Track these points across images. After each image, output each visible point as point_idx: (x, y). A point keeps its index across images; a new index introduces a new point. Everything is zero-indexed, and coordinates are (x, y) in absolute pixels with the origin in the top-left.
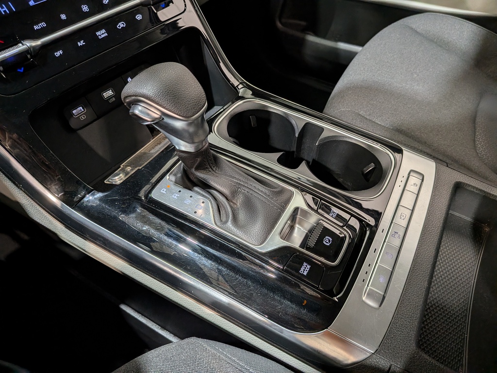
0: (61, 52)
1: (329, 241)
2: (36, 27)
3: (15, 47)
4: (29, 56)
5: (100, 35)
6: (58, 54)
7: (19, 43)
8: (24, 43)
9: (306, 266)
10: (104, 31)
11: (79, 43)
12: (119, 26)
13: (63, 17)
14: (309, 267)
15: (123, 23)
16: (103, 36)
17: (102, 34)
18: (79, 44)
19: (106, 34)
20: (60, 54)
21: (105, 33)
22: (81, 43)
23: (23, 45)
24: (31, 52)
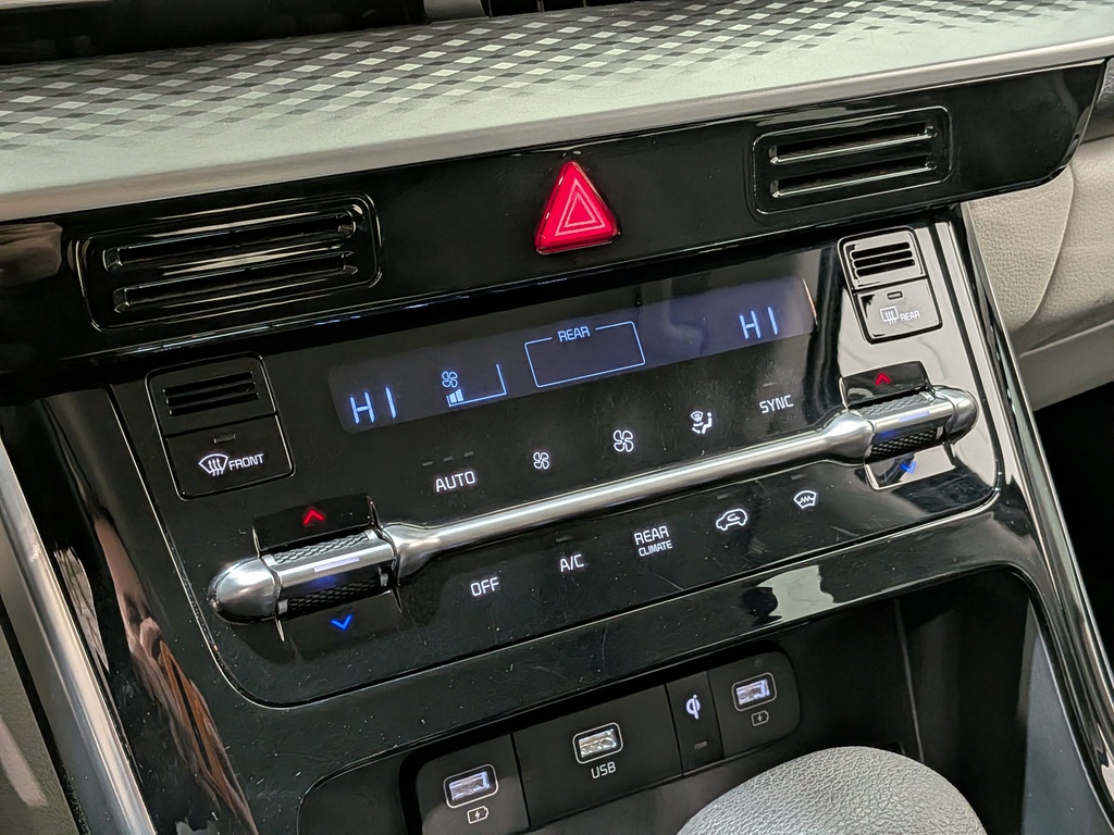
0: (493, 583)
2: (441, 484)
3: (351, 540)
4: (384, 579)
5: (646, 545)
6: (481, 587)
7: (369, 527)
8: (387, 531)
10: (663, 531)
11: (563, 560)
12: (724, 523)
13: (542, 460)
15: (739, 514)
16: (654, 549)
17: (654, 540)
18: (565, 565)
19: (668, 545)
20: (489, 589)
21: (665, 539)
22: (570, 563)
23: (380, 536)
24: (397, 567)
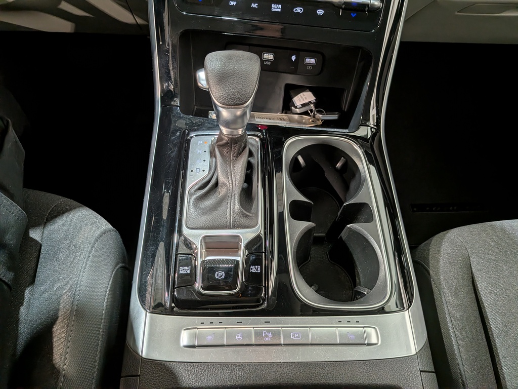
0: (235, 3)
1: (220, 277)
5: (274, 8)
6: (232, 3)
9: (188, 270)
10: (280, 6)
11: (253, 4)
12: (296, 10)
14: (188, 272)
15: (301, 9)
16: (276, 10)
22: (254, 6)
